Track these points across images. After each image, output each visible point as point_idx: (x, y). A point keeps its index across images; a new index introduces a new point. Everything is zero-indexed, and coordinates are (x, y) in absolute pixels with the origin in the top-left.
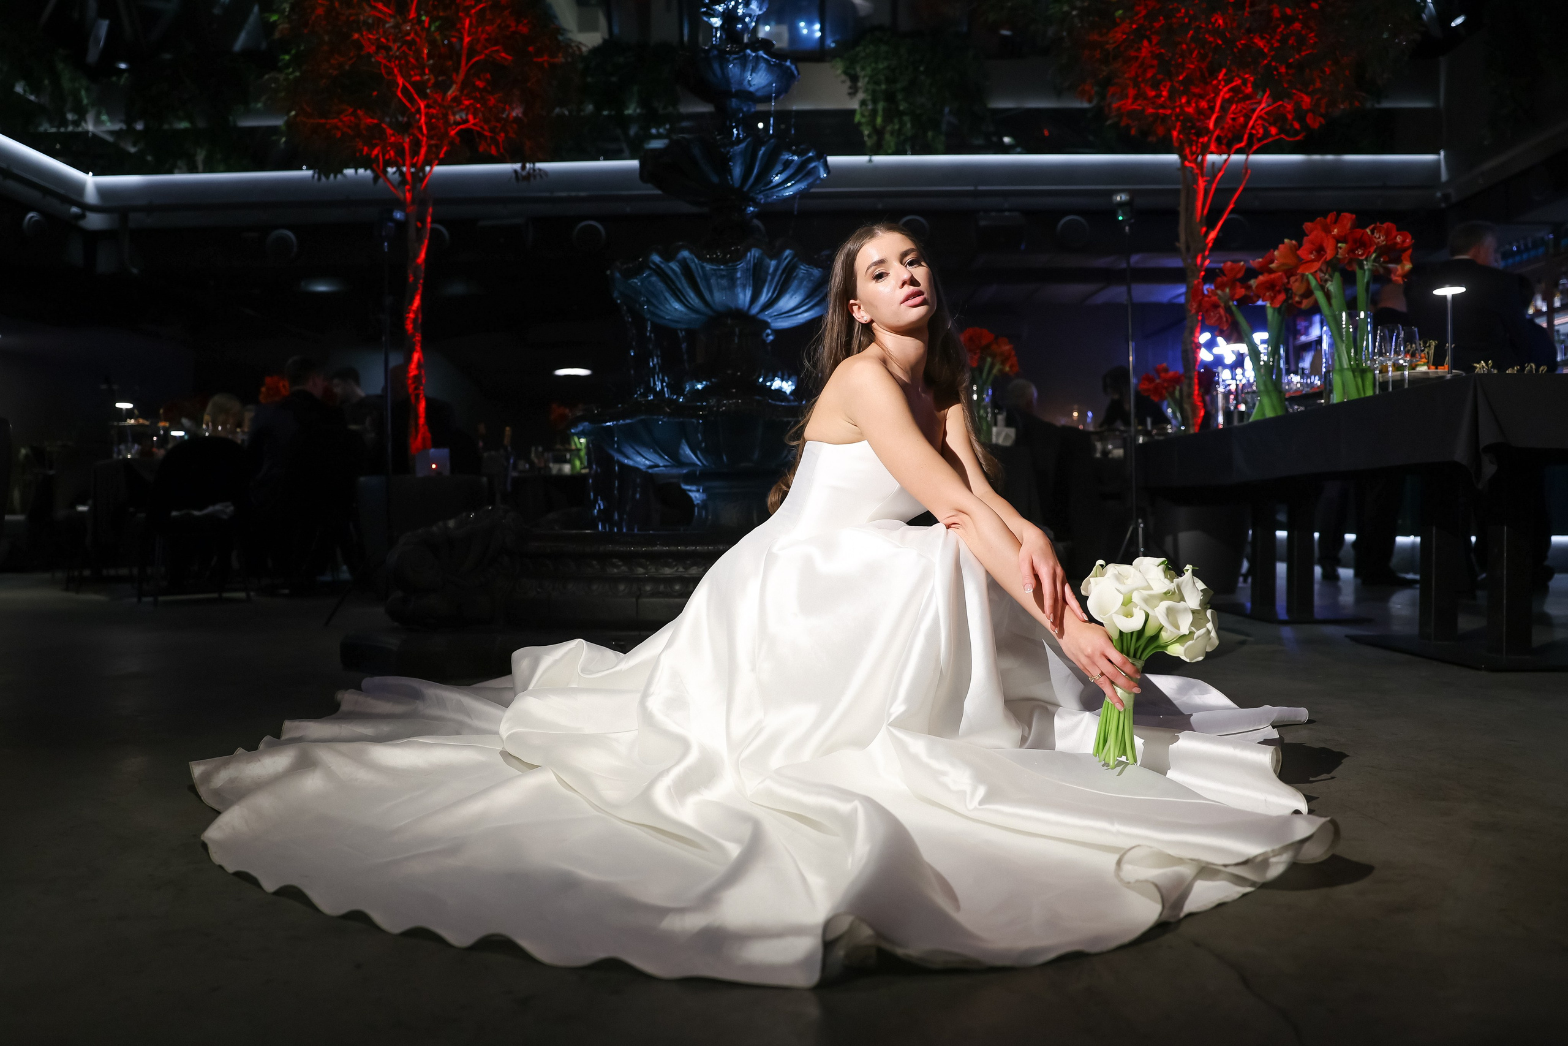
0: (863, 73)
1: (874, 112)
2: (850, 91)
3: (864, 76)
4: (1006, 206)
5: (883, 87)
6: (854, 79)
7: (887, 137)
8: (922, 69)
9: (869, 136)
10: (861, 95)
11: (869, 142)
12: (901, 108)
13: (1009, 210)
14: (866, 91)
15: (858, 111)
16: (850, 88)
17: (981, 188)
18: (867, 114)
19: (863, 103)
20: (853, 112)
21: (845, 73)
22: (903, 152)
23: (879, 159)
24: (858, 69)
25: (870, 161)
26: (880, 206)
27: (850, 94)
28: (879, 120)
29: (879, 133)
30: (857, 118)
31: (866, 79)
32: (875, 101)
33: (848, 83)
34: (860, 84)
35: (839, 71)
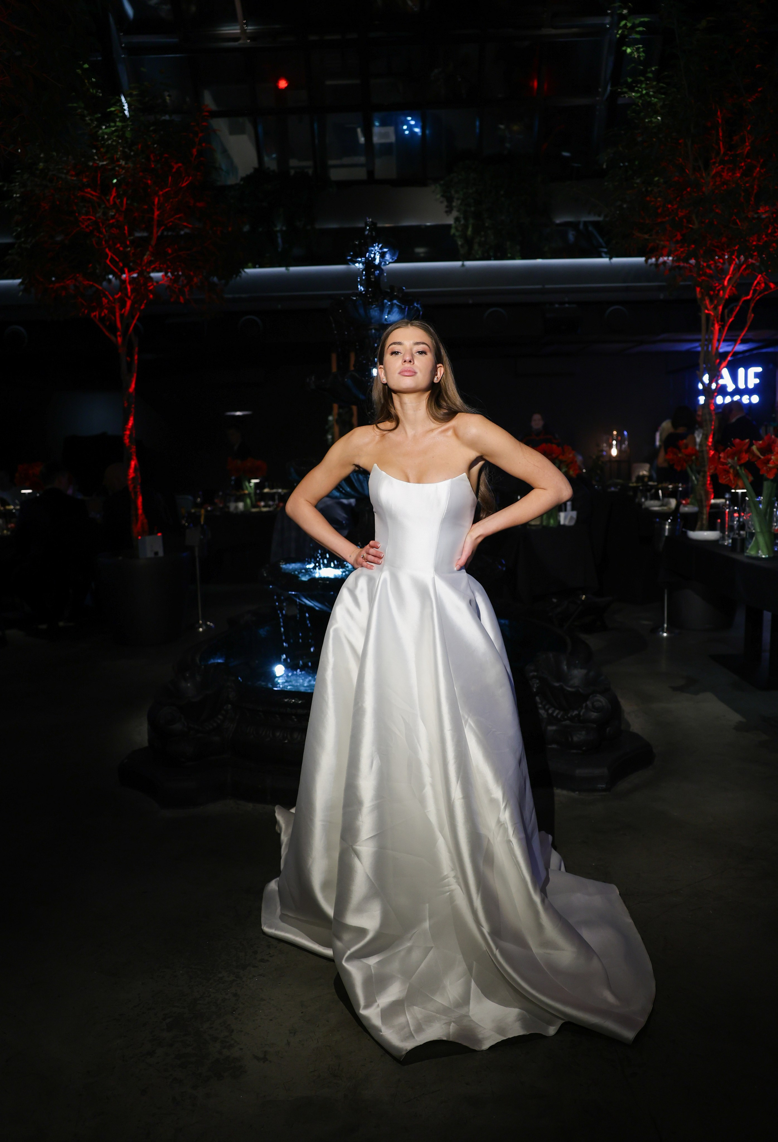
0: (456, 196)
1: (466, 227)
2: (447, 209)
3: (458, 199)
4: (566, 299)
5: (473, 209)
6: (450, 200)
7: (476, 247)
8: (502, 193)
9: (462, 246)
10: (455, 213)
11: (462, 251)
12: (487, 225)
13: (569, 303)
14: (459, 211)
15: (454, 225)
16: (447, 207)
17: (547, 286)
18: (460, 229)
19: (457, 219)
20: (449, 226)
21: (443, 196)
22: (488, 259)
23: (468, 263)
24: (453, 192)
25: (463, 265)
26: (471, 302)
27: (446, 212)
28: (469, 232)
29: (469, 242)
30: (453, 231)
31: (459, 202)
32: (466, 219)
33: (445, 203)
34: (454, 204)
35: (438, 196)
